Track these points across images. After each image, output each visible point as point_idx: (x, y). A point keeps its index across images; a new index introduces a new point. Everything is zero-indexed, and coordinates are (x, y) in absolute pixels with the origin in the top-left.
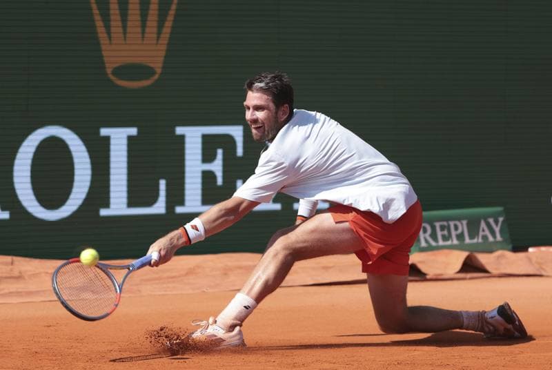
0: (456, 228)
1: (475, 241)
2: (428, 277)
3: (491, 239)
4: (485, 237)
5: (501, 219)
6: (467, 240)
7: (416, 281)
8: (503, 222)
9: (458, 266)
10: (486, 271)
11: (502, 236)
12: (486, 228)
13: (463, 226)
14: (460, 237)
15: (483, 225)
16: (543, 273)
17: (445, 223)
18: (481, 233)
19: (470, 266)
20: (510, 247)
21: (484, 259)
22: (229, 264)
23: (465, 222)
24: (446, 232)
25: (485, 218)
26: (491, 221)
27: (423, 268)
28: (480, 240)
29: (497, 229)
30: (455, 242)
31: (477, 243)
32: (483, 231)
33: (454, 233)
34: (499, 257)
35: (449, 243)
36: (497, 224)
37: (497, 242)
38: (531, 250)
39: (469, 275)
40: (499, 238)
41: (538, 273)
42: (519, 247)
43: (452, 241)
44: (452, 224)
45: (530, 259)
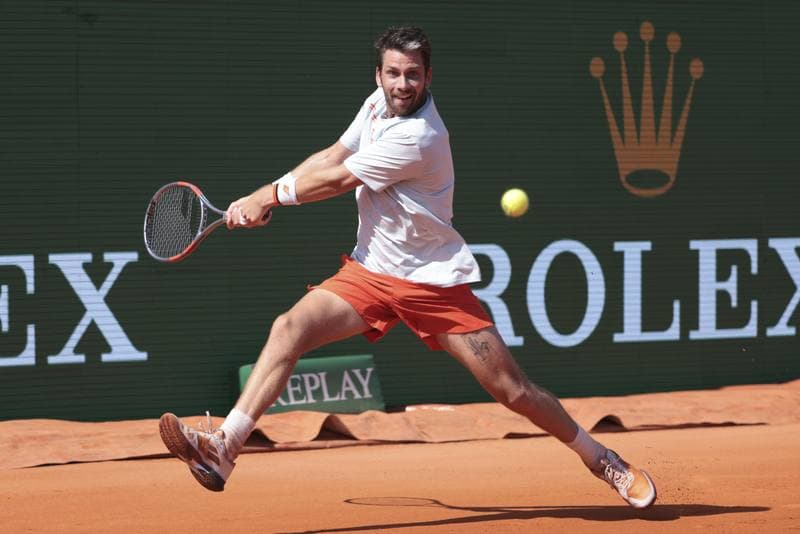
0: (312, 382)
1: (337, 398)
2: (276, 446)
3: (357, 396)
4: (349, 394)
5: (370, 370)
6: (327, 398)
7: (261, 452)
8: (372, 373)
9: (316, 431)
10: (352, 438)
11: (371, 392)
12: (350, 383)
13: (321, 380)
14: (318, 394)
15: (346, 377)
16: (427, 439)
17: (298, 377)
18: (344, 389)
19: (332, 432)
20: (383, 405)
21: (348, 421)
22: (20, 433)
23: (323, 375)
24: (298, 388)
25: (349, 368)
26: (357, 372)
27: (271, 435)
28: (343, 398)
29: (365, 383)
30: (311, 400)
31: (340, 401)
32: (347, 385)
33: (309, 389)
34: (367, 419)
35: (303, 402)
36: (364, 377)
37: (365, 399)
38: (408, 409)
39: (330, 443)
40: (367, 394)
41: (419, 439)
42: (393, 406)
43: (307, 399)
44: (306, 377)
45: (408, 422)
